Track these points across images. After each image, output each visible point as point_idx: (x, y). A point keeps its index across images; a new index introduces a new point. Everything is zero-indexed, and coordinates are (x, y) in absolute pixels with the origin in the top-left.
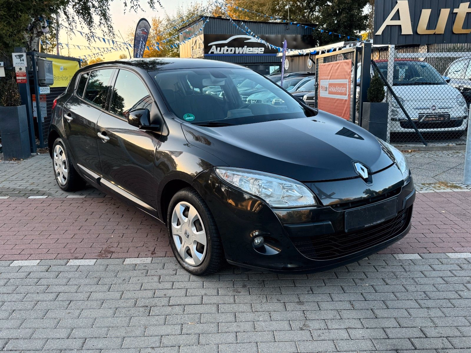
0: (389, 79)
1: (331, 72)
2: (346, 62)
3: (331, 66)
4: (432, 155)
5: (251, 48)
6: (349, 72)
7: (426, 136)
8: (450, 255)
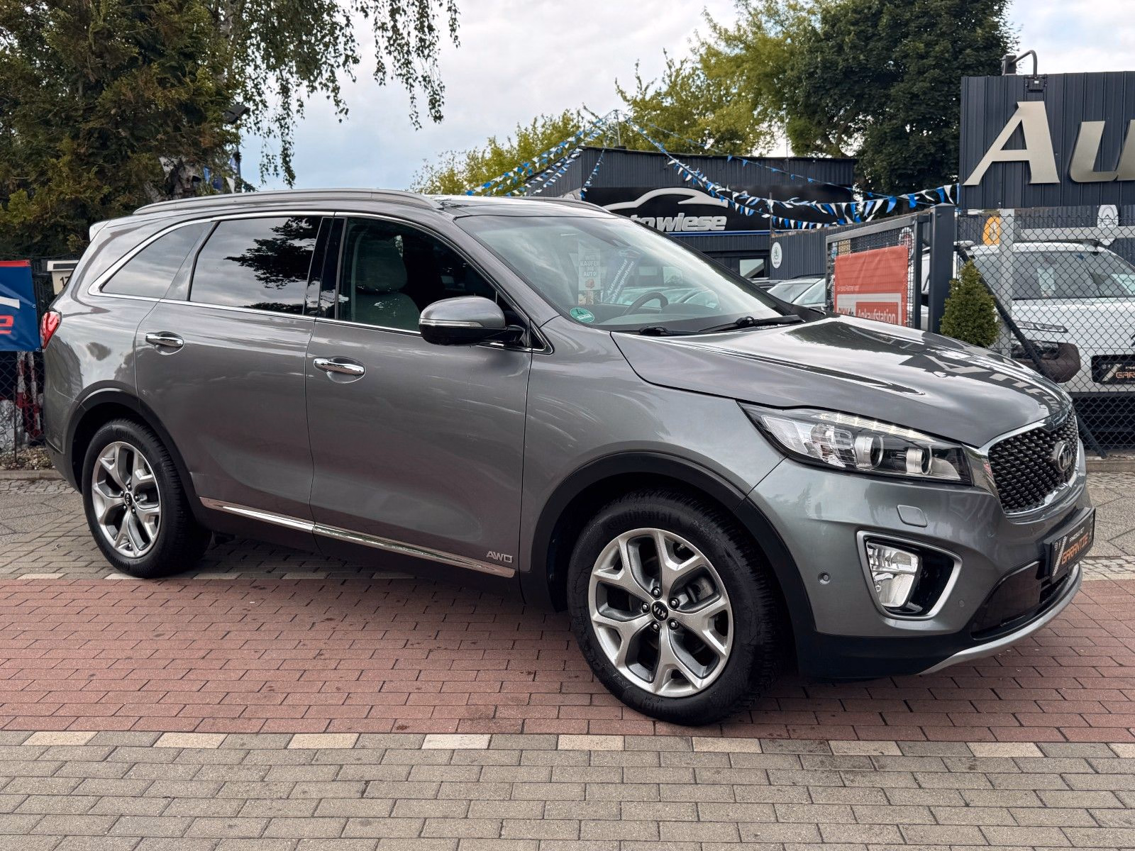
1: (862, 275)
2: (894, 252)
3: (861, 261)
4: (1117, 484)
5: (695, 219)
6: (902, 276)
7: (1102, 433)
8: (1119, 748)
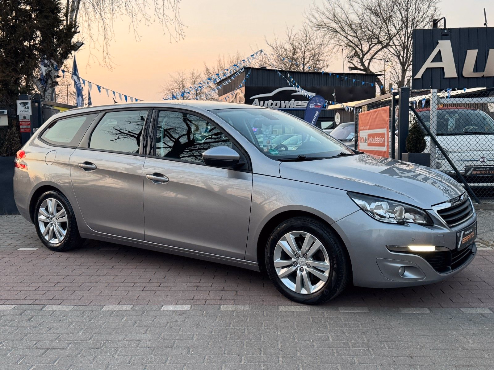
0: (431, 127)
1: (370, 121)
2: (383, 110)
5: (300, 102)
6: (387, 120)
7: (478, 192)
